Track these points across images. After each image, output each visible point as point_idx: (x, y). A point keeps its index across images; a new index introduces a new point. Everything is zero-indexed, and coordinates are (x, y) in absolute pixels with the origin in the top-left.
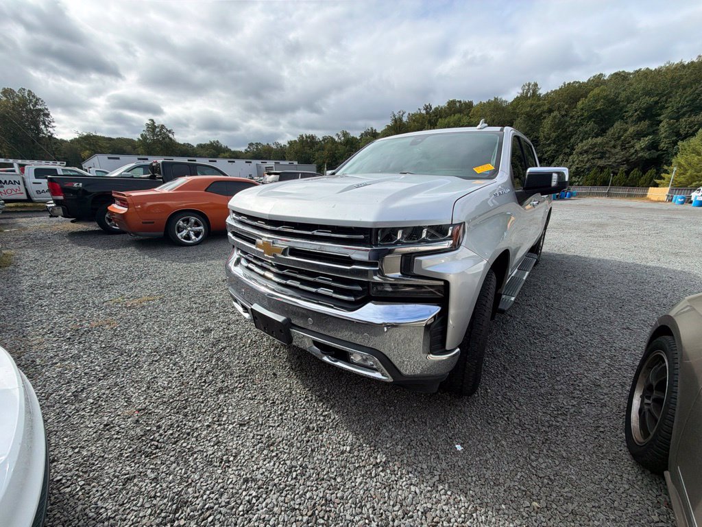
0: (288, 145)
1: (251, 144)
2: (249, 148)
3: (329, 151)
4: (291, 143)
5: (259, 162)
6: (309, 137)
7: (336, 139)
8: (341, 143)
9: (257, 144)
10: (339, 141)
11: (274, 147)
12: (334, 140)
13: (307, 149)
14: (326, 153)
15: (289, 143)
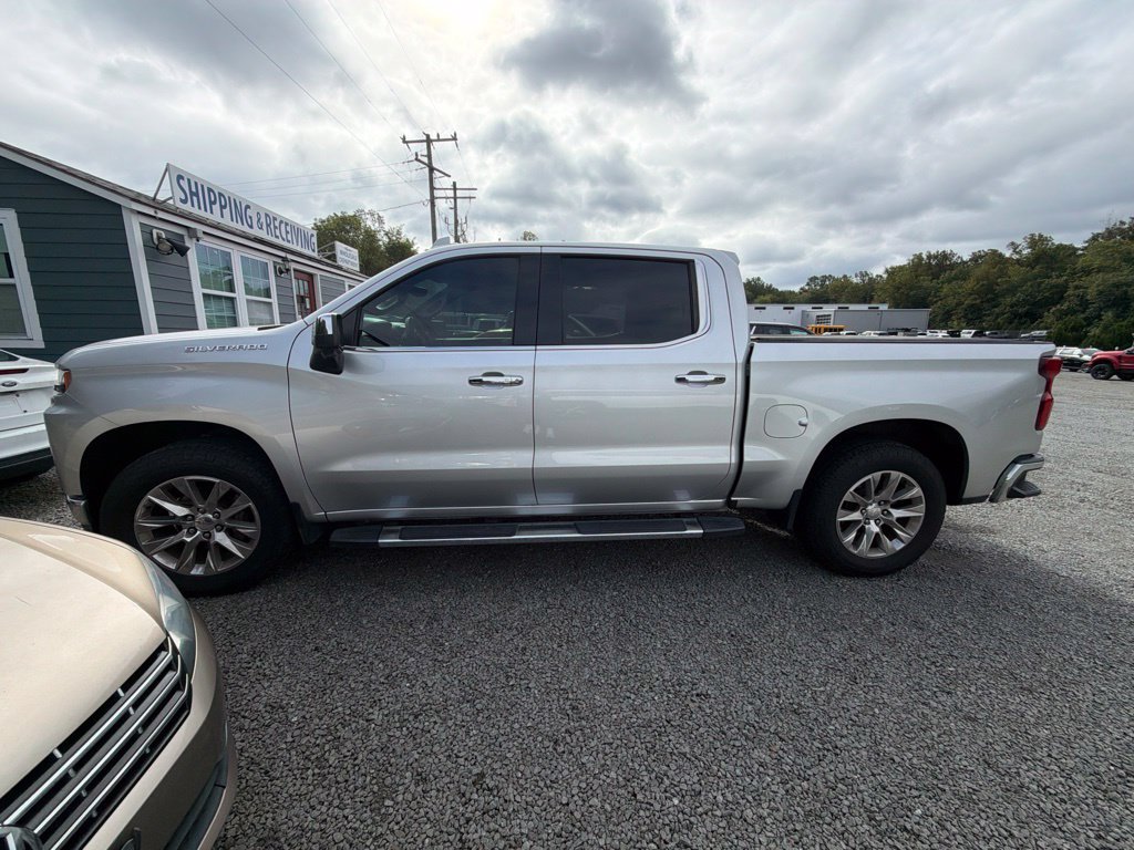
0: (885, 276)
1: (813, 279)
2: (808, 284)
3: (978, 281)
4: (892, 272)
5: (808, 308)
6: (936, 257)
7: (1007, 254)
8: (1018, 260)
9: (825, 278)
10: (1015, 257)
11: (855, 280)
12: (1001, 255)
13: (926, 282)
14: (970, 284)
15: (887, 271)
